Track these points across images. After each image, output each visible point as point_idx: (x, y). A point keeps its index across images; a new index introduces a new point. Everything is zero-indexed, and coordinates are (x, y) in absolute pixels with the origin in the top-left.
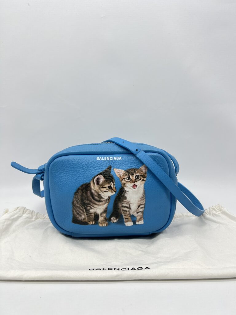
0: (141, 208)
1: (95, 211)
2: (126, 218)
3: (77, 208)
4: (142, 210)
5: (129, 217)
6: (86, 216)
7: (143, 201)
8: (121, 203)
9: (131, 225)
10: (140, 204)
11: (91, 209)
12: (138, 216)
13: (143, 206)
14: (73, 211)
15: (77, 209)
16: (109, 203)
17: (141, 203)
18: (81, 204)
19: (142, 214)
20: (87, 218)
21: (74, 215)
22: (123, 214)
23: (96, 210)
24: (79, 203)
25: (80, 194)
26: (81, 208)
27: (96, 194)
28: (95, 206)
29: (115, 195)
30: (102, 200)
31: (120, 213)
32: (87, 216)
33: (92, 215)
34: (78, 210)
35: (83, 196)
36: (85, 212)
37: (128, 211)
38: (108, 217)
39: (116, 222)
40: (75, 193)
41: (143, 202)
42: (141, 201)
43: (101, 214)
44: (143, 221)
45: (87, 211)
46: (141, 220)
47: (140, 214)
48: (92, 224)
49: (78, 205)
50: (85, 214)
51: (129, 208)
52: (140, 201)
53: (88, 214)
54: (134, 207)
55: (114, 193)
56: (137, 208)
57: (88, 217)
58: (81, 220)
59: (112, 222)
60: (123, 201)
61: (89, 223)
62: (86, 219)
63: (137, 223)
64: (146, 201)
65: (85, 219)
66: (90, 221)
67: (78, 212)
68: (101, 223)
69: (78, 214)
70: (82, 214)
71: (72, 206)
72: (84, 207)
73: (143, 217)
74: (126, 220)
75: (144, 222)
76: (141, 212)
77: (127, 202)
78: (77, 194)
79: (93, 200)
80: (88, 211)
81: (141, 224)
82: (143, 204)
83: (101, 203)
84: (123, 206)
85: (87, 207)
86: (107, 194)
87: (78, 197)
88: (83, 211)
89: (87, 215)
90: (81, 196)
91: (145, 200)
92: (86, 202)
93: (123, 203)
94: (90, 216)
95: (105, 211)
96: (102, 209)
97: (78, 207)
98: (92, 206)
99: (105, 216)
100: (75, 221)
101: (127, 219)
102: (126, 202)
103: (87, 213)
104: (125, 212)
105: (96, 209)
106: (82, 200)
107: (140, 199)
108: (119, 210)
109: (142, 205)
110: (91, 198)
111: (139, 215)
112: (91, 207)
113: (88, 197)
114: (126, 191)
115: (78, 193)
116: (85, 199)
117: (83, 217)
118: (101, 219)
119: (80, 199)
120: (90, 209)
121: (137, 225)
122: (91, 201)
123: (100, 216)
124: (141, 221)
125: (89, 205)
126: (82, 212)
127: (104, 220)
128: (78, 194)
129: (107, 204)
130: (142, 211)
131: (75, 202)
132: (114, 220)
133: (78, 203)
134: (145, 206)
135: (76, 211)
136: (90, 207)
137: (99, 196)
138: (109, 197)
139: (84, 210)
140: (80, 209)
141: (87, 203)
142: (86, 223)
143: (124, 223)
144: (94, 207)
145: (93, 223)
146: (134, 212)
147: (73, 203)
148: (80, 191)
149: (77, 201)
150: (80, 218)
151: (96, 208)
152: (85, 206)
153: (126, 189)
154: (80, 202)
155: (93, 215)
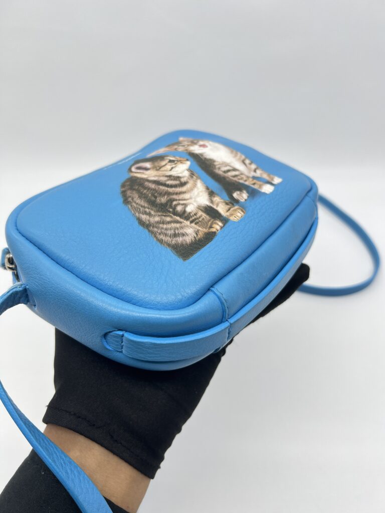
0: (250, 164)
1: (196, 205)
3: (161, 225)
4: (253, 166)
5: (252, 181)
6: (193, 225)
7: (239, 155)
8: (214, 169)
10: (241, 160)
11: (185, 205)
12: (261, 175)
13: (248, 161)
14: (161, 241)
15: (162, 228)
16: (198, 178)
18: (158, 211)
19: (262, 171)
20: (199, 226)
21: (169, 245)
22: (241, 181)
23: (195, 201)
24: (153, 213)
25: (136, 196)
26: (168, 219)
27: (165, 179)
28: (186, 196)
30: (183, 180)
31: (234, 181)
32: (196, 224)
33: (198, 216)
34: (166, 229)
35: (145, 194)
36: (182, 220)
37: (241, 175)
38: (227, 199)
39: (248, 197)
40: (126, 201)
42: (236, 156)
43: (212, 201)
45: (184, 215)
47: (258, 172)
48: (221, 228)
49: (157, 219)
50: (188, 223)
51: (236, 170)
53: (191, 219)
54: (240, 167)
55: (188, 163)
57: (198, 223)
58: (193, 239)
59: (242, 201)
60: (213, 165)
61: (214, 230)
62: (200, 228)
65: (198, 230)
66: (211, 227)
67: (169, 232)
68: (232, 215)
69: (175, 235)
70: (182, 228)
71: (146, 231)
72: (169, 212)
74: (255, 185)
77: (222, 164)
78: (130, 199)
79: (171, 190)
80: (186, 215)
83: (188, 186)
84: (225, 172)
85: (174, 209)
86: (182, 170)
87: (137, 204)
88: (177, 222)
89: (191, 222)
90: (140, 197)
92: (163, 200)
93: (218, 168)
94: (200, 219)
95: (211, 194)
96: (201, 194)
97: (158, 222)
98: (179, 200)
99: (222, 201)
100: (186, 251)
102: (220, 164)
103: (187, 218)
104: (239, 177)
105: (193, 200)
106: (153, 203)
107: (232, 153)
108: (227, 179)
110: (162, 188)
112: (181, 202)
113: (154, 190)
114: (200, 154)
115: (130, 197)
116: (156, 197)
117: (190, 232)
118: (222, 209)
119: (146, 205)
120: (185, 207)
122: (169, 194)
123: (215, 207)
125: (175, 203)
126: (178, 225)
127: (229, 206)
128: (133, 199)
129: (199, 181)
131: (144, 217)
132: (241, 196)
133: (149, 214)
135: (166, 235)
136: (179, 204)
137: (172, 178)
138: (189, 170)
139: (178, 218)
140: (169, 223)
141: (168, 201)
142: (209, 237)
144: (185, 200)
145: (218, 224)
146: (250, 172)
147: (141, 223)
149: (145, 213)
150: (188, 239)
151: (191, 198)
152: (171, 210)
154: (152, 209)
155: (200, 213)
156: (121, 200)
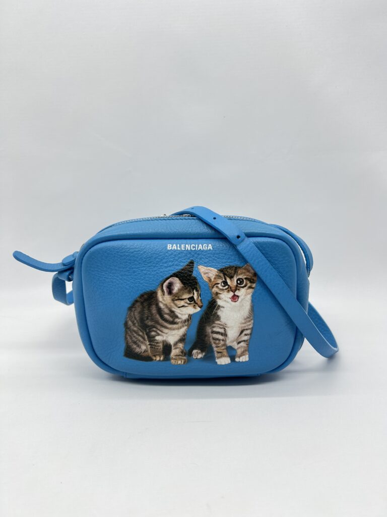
0: (246, 335)
1: (164, 338)
2: (219, 351)
3: (134, 333)
4: (246, 338)
5: (223, 349)
6: (149, 346)
7: (249, 323)
8: (210, 325)
9: (227, 363)
10: (243, 328)
11: (158, 335)
12: (240, 348)
13: (248, 332)
14: (126, 338)
15: (133, 335)
16: (189, 326)
17: (245, 327)
18: (141, 326)
19: (247, 344)
20: (150, 350)
21: (127, 343)
22: (214, 345)
23: (167, 337)
24: (137, 325)
25: (139, 309)
26: (141, 333)
27: (166, 311)
28: (166, 331)
29: (201, 313)
30: (177, 320)
31: (209, 342)
32: (150, 347)
33: (159, 345)
34: (134, 336)
35: (144, 313)
36: (147, 339)
37: (223, 340)
39: (201, 358)
40: (130, 309)
41: (250, 325)
42: (245, 323)
43: (176, 344)
44: (247, 356)
45: (151, 339)
46: (244, 355)
47: (242, 344)
48: (160, 361)
49: (135, 329)
50: (148, 343)
51: (225, 334)
52: (243, 323)
53: (151, 343)
54: (232, 333)
55: (198, 309)
56: (239, 334)
57: (152, 348)
58: (140, 352)
59: (194, 357)
60: (213, 322)
61: (154, 358)
62: (149, 351)
63: (237, 360)
64: (254, 324)
65: (147, 351)
66: (155, 356)
67: (134, 339)
68: (175, 359)
69: (135, 343)
70: (142, 343)
71: (124, 329)
72: (146, 331)
73: (248, 350)
74: (219, 354)
75: (249, 357)
76: (244, 341)
77: (221, 325)
78: (133, 309)
79: (161, 321)
80: (152, 339)
81: (244, 361)
82: (249, 329)
83: (175, 326)
84: (213, 332)
85: (150, 332)
86: (186, 311)
87: (134, 314)
88: (144, 338)
89: (150, 345)
90: (139, 313)
91: (252, 321)
92: (150, 323)
93: (214, 327)
94: (156, 347)
95: (182, 340)
96: (176, 335)
97: (134, 331)
98: (159, 330)
99: (182, 348)
100: (130, 353)
101: (221, 352)
102: (219, 324)
103: (150, 341)
104: (217, 342)
105: (167, 335)
106: (142, 320)
107: (245, 319)
108: (206, 338)
109: (247, 329)
110: (158, 316)
111: (242, 347)
112: (158, 331)
113: (152, 315)
114: (219, 306)
115: (136, 308)
116: (147, 319)
117: (144, 347)
118: (174, 352)
119: (138, 319)
120: (156, 335)
121: (237, 362)
122: (157, 322)
123: (173, 348)
124: (244, 357)
125: (154, 329)
126: (142, 340)
127: (181, 354)
128: (135, 311)
129: (186, 327)
130: (247, 340)
131: (130, 323)
132: (198, 354)
133: (134, 324)
134: (252, 331)
135: (131, 338)
136: (155, 331)
137: (172, 314)
138: (190, 316)
139: (146, 337)
140: (139, 335)
141: (151, 326)
142: (148, 359)
143: (215, 360)
144: (162, 332)
145: (160, 358)
146: (233, 341)
147: (126, 324)
148: (138, 304)
149: (133, 322)
150: (138, 350)
151: (166, 334)
152: (148, 331)
153: (219, 302)
154: (138, 323)
155: (161, 345)
156: (129, 305)
